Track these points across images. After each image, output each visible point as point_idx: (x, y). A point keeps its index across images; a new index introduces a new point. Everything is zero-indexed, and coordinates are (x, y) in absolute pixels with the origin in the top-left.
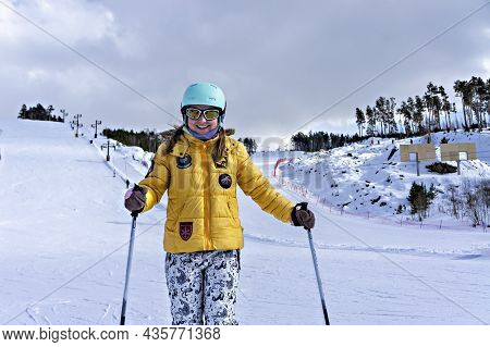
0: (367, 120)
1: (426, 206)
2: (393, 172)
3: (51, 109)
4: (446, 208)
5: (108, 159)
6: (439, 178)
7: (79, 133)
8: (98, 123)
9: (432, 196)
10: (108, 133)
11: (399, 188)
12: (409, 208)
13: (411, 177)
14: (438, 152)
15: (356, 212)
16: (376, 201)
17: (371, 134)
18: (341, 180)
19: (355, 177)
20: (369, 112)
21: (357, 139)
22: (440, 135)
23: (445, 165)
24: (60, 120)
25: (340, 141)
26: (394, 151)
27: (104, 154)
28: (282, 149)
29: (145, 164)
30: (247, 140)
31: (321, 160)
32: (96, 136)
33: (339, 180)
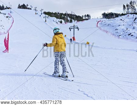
0: (126, 8)
2: (135, 25)
5: (46, 21)
8: (42, 10)
10: (45, 13)
16: (130, 34)
17: (128, 13)
19: (123, 27)
20: (127, 6)
24: (30, 9)
25: (117, 15)
26: (136, 18)
28: (99, 18)
29: (57, 23)
30: (88, 15)
31: (112, 21)
32: (41, 14)
33: (118, 28)
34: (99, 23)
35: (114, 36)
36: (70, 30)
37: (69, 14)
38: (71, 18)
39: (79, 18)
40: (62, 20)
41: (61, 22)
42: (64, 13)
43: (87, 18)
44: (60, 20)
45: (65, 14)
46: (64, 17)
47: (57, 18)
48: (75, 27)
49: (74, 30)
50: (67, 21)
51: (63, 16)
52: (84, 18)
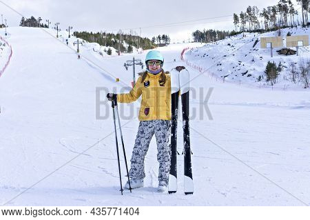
0: (240, 21)
1: (276, 76)
2: (256, 56)
3: (40, 20)
4: (288, 77)
5: (78, 51)
6: (284, 58)
7: (59, 35)
8: (70, 28)
9: (280, 69)
10: (77, 35)
11: (260, 65)
12: (265, 77)
13: (267, 58)
14: (285, 42)
15: (233, 81)
16: (245, 74)
17: (243, 31)
18: (223, 61)
19: (232, 59)
20: (242, 16)
21: (234, 34)
22: (286, 31)
23: (289, 50)
24: (46, 27)
25: (222, 35)
26: (257, 41)
27: (75, 48)
28: (187, 41)
29: (101, 54)
30: (164, 36)
31: (210, 48)
32: (69, 36)
34: (185, 52)
35: (214, 79)
36: (127, 68)
37: (125, 36)
38: (130, 43)
39: (146, 42)
40: (112, 48)
41: (109, 52)
42: (116, 34)
43: (162, 42)
44: (107, 48)
45: (118, 36)
46: (116, 41)
47: (101, 44)
48: (135, 62)
49: (134, 68)
50: (123, 49)
51: (113, 39)
52: (156, 43)
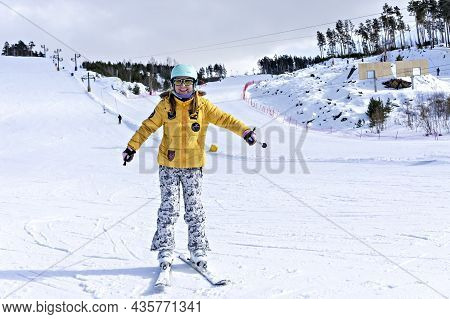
0: (327, 42)
1: (383, 118)
2: (353, 90)
3: (32, 45)
4: (401, 120)
5: (89, 90)
6: (395, 93)
7: (61, 66)
8: (77, 56)
9: (388, 110)
10: (87, 66)
11: (358, 104)
12: (368, 122)
13: (369, 94)
14: (394, 70)
15: (320, 127)
16: (338, 117)
17: (331, 56)
19: (318, 97)
20: (329, 34)
21: (318, 60)
22: (395, 53)
23: (400, 82)
24: (42, 55)
25: (302, 63)
26: (353, 70)
27: (85, 85)
28: (250, 73)
29: (124, 93)
30: (216, 65)
31: (286, 81)
32: (76, 69)
33: (304, 99)
34: (249, 88)
35: (292, 125)
37: (160, 66)
38: (167, 77)
40: (140, 85)
41: (136, 91)
42: (145, 64)
43: (214, 74)
44: (133, 85)
45: (149, 67)
46: (146, 75)
47: (124, 78)
50: (156, 86)
51: (142, 72)
52: (205, 76)
